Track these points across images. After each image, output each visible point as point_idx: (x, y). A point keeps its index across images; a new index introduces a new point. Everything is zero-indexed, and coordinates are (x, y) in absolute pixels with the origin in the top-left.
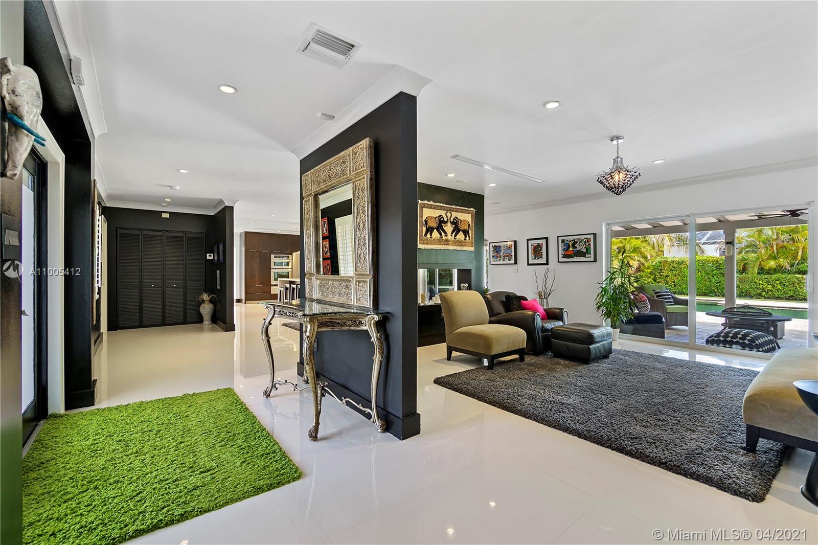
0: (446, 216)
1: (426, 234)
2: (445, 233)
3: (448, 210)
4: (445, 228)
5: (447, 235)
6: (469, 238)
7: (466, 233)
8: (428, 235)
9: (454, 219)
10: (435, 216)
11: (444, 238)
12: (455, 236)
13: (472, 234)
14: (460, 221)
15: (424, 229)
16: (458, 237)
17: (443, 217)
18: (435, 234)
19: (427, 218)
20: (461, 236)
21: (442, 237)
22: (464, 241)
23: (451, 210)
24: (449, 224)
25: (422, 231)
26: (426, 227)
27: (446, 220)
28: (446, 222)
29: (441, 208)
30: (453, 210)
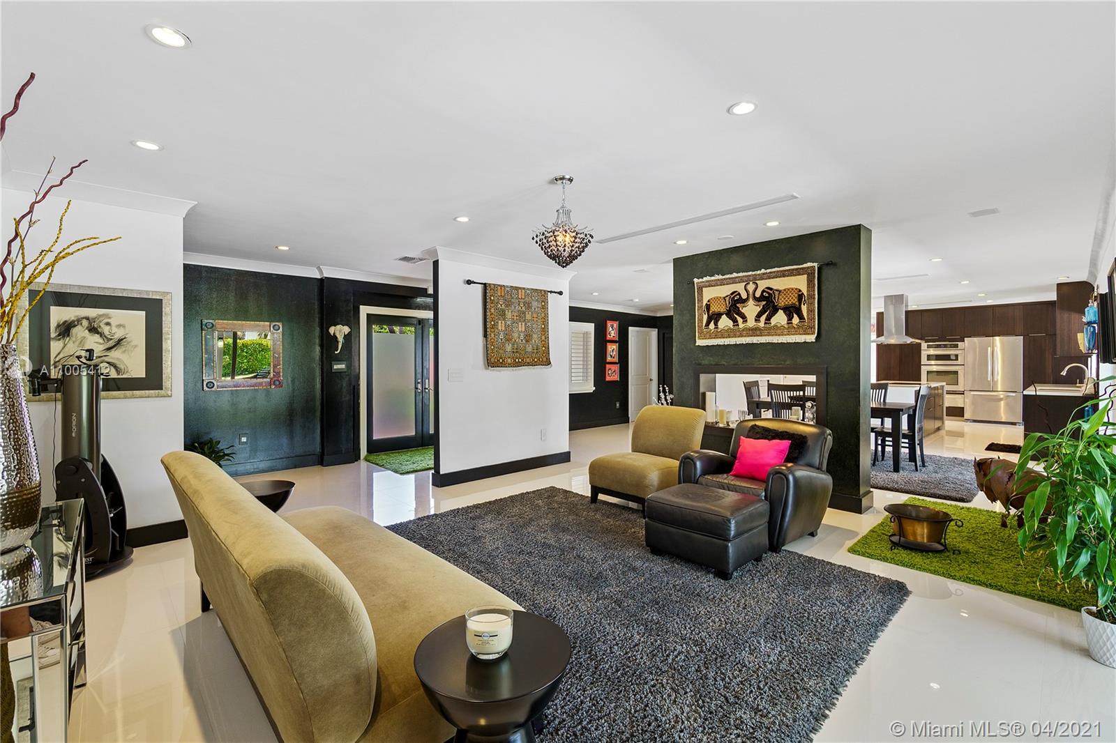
0: (746, 290)
1: (708, 324)
2: (741, 317)
3: (747, 281)
4: (744, 310)
5: (746, 321)
6: (801, 317)
7: (792, 310)
8: (712, 326)
9: (763, 291)
10: (724, 296)
11: (741, 325)
12: (768, 319)
13: (810, 311)
14: (777, 293)
15: (705, 317)
16: (774, 321)
17: (739, 294)
18: (725, 322)
19: (708, 301)
20: (780, 318)
21: (738, 325)
22: (786, 326)
23: (754, 280)
24: (751, 302)
25: (701, 320)
26: (708, 315)
27: (744, 296)
28: (745, 301)
29: (733, 281)
30: (762, 277)
